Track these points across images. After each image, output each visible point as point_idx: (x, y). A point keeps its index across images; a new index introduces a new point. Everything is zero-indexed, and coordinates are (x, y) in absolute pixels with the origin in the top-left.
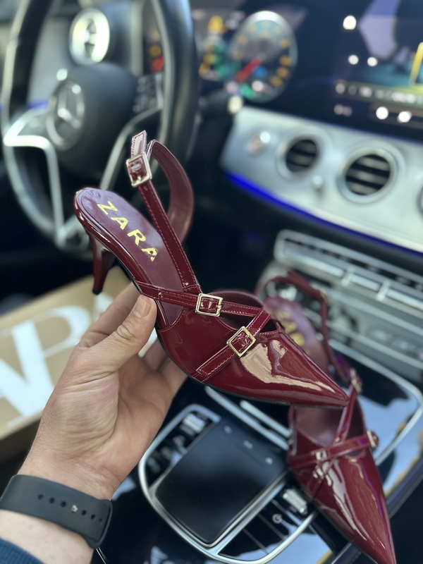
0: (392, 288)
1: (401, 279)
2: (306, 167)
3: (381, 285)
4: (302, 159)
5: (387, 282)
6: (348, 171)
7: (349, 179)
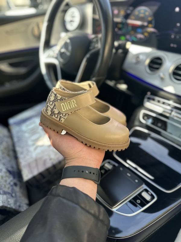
2: (158, 69)
4: (156, 66)
6: (174, 71)
7: (175, 74)
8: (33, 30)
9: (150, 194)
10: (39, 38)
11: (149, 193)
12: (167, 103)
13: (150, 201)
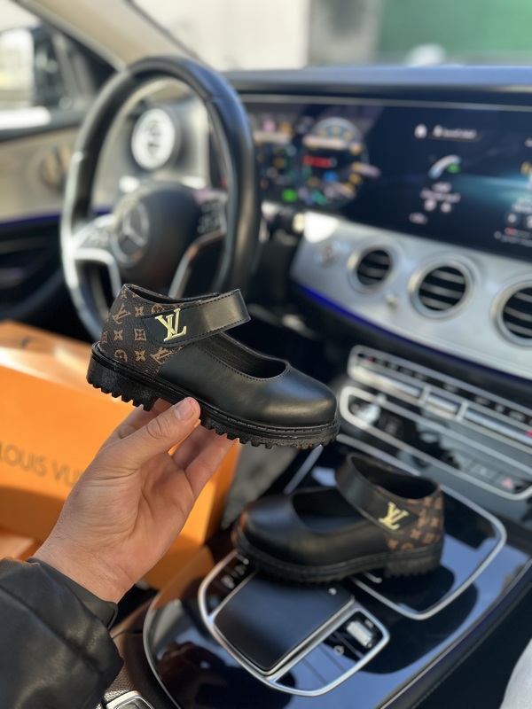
0: (470, 409)
1: (480, 400)
2: (380, 279)
3: (459, 405)
4: (374, 272)
5: (466, 404)
6: (422, 285)
7: (423, 292)
8: (43, 166)
9: (370, 625)
10: (60, 188)
11: (368, 623)
12: (408, 369)
13: (370, 646)
